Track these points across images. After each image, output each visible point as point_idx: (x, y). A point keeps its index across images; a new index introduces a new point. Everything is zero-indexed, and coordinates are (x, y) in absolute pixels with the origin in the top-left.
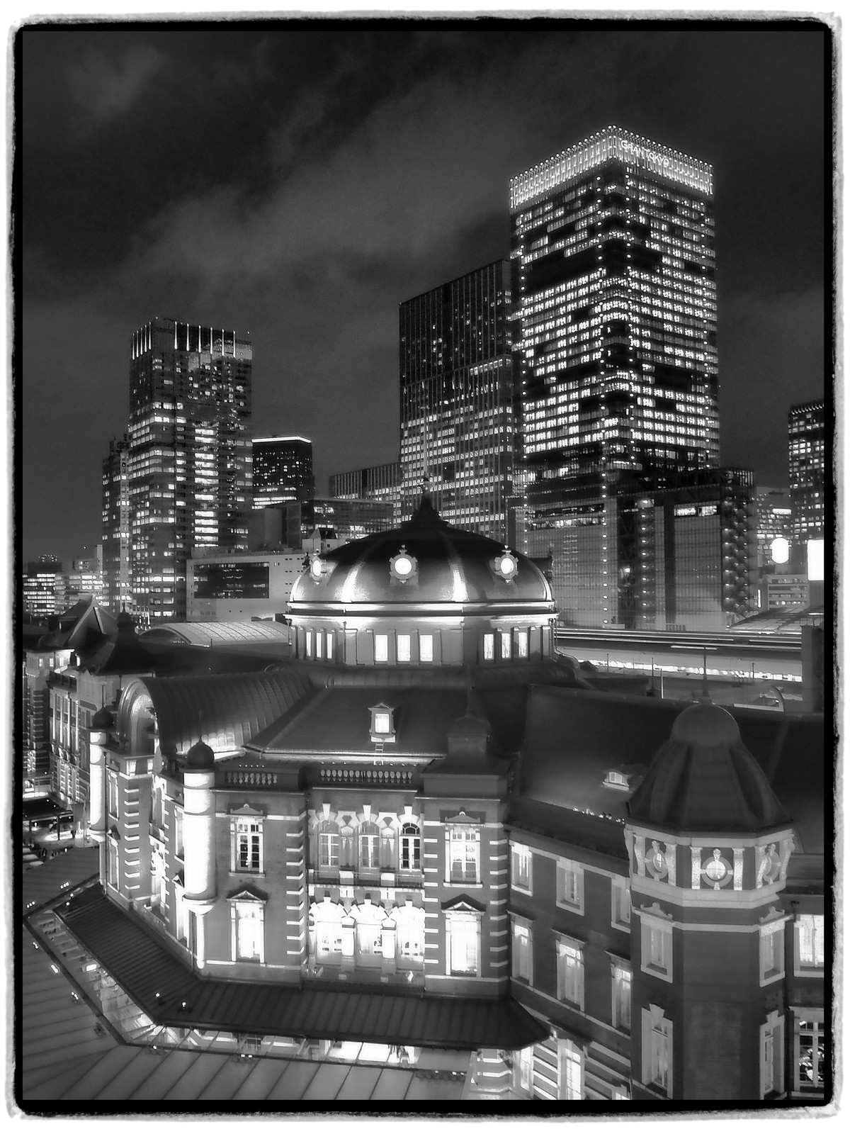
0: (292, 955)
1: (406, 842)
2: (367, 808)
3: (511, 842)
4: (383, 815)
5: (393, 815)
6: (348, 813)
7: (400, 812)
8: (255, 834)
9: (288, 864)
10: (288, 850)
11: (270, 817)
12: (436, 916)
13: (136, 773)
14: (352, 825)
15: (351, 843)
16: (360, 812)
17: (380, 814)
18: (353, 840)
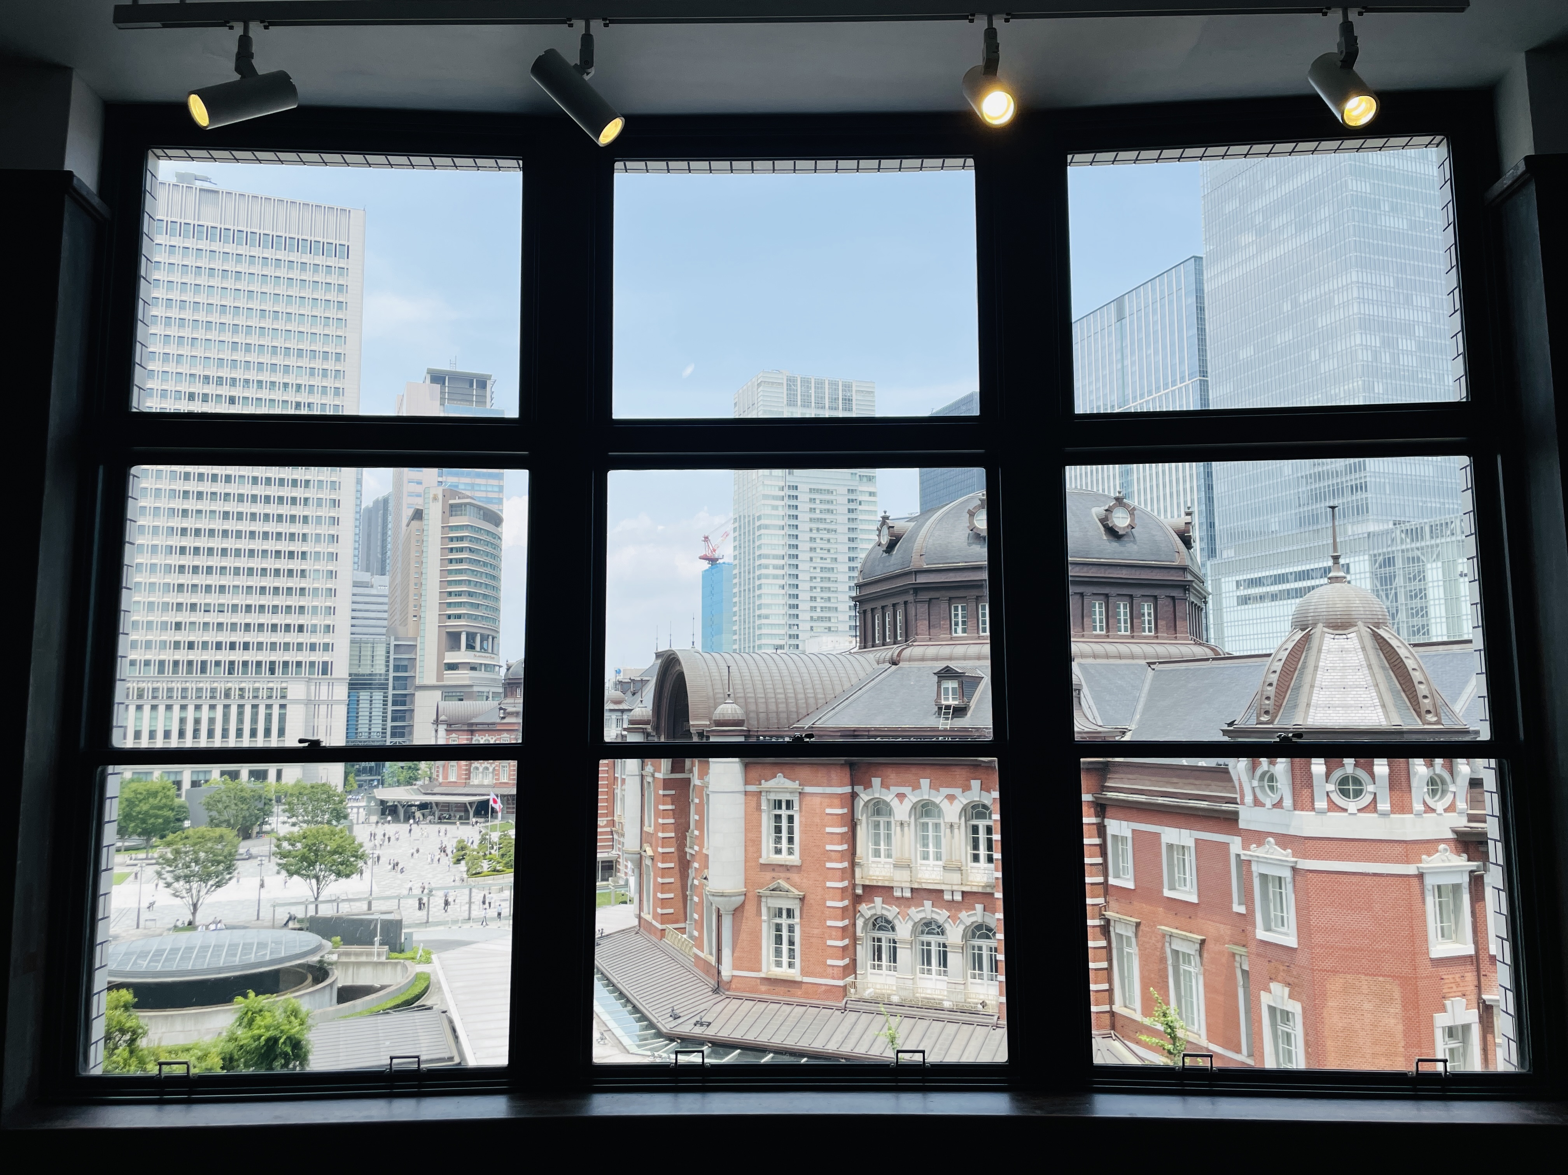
0: (834, 966)
1: (975, 829)
2: (925, 783)
3: (1107, 821)
4: (945, 791)
5: (957, 791)
6: (902, 790)
7: (967, 788)
8: (790, 812)
9: (829, 847)
10: (828, 830)
11: (808, 789)
13: (673, 771)
14: (907, 805)
15: (906, 829)
16: (916, 787)
17: (941, 789)
18: (909, 825)
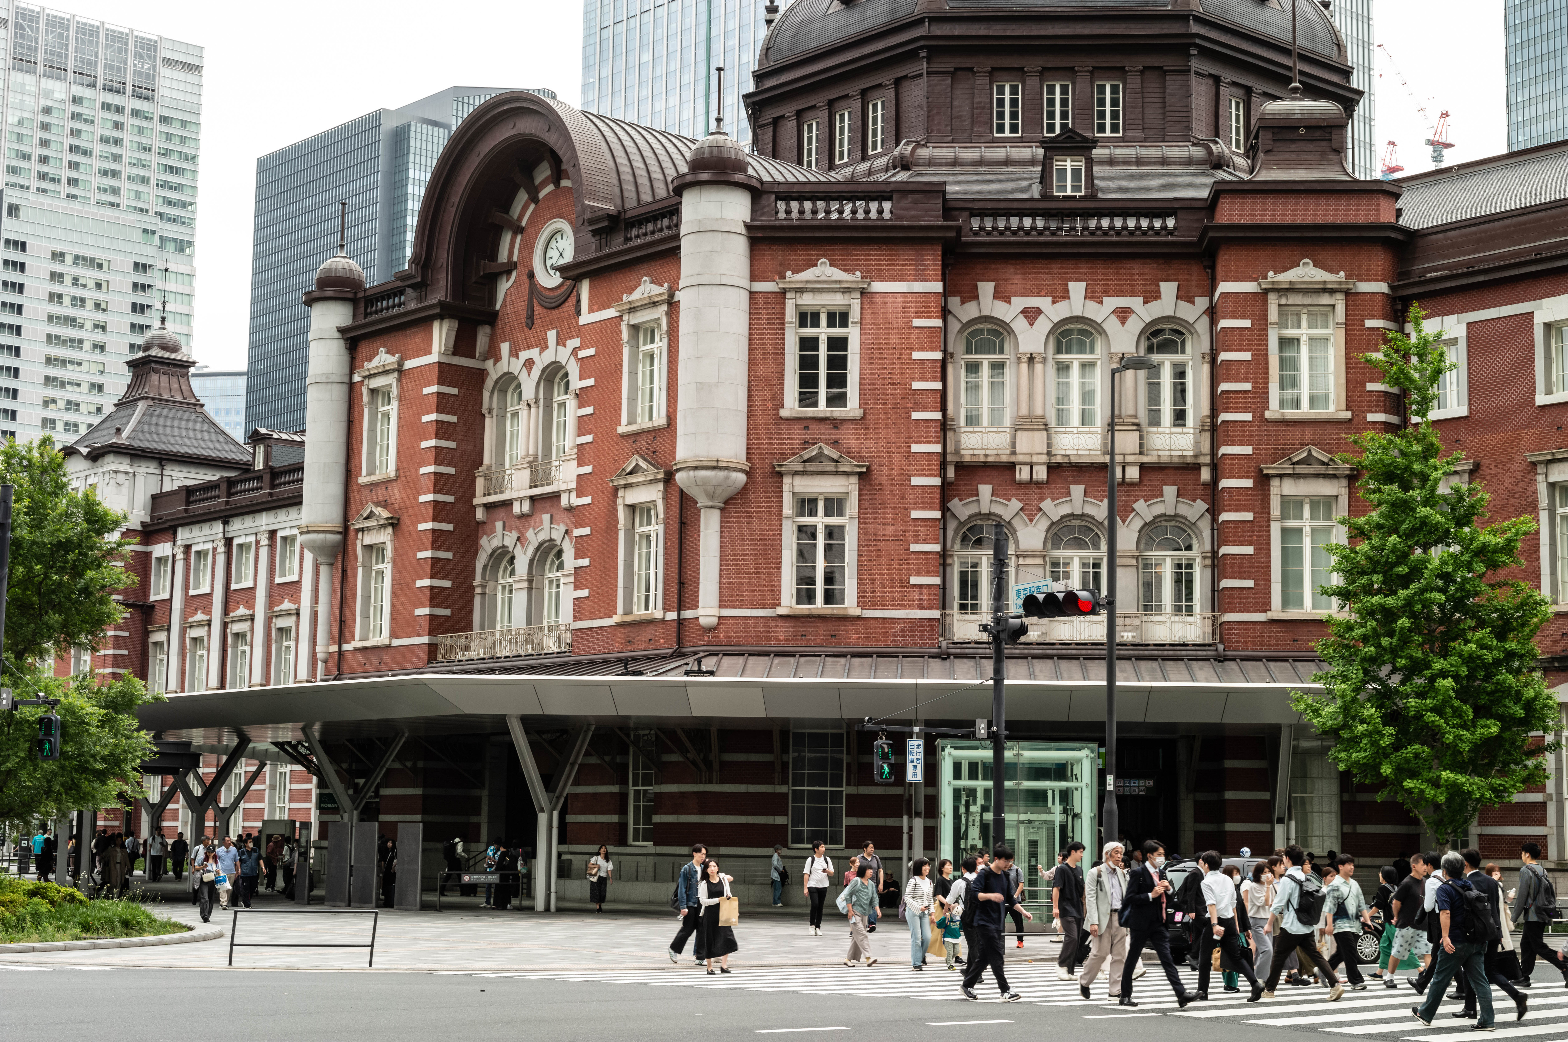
0: (921, 587)
1: (1154, 371)
2: (1077, 289)
4: (1112, 302)
5: (1135, 302)
6: (1033, 302)
7: (1152, 296)
8: (838, 330)
9: (916, 385)
10: (917, 355)
11: (878, 286)
12: (1248, 483)
14: (1043, 326)
15: (1039, 367)
16: (1061, 295)
17: (1106, 299)
18: (1044, 360)
